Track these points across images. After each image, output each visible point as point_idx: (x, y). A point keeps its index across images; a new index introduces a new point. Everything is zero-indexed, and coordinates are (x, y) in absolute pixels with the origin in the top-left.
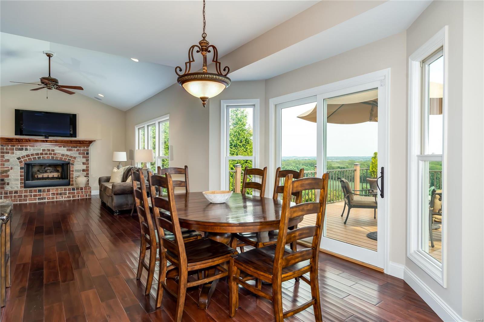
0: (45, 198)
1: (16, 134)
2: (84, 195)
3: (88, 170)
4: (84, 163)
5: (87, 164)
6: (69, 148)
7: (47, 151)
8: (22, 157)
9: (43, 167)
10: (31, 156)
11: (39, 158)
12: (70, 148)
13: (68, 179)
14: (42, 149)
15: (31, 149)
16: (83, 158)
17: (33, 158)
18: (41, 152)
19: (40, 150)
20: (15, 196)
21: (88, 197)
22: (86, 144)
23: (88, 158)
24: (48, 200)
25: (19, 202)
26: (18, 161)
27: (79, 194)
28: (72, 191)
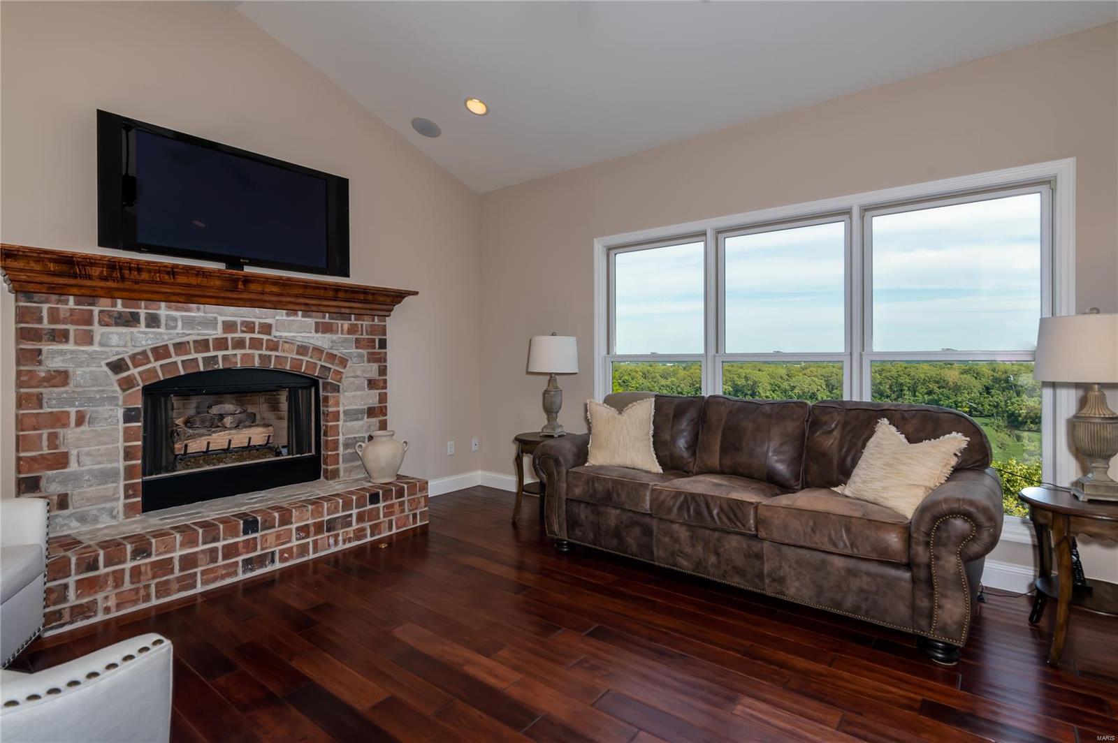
0: (273, 553)
1: (101, 241)
2: (408, 515)
3: (386, 407)
4: (372, 384)
5: (381, 384)
6: (324, 318)
7: (243, 332)
8: (133, 357)
10: (177, 354)
12: (327, 320)
14: (220, 319)
15: (175, 319)
16: (369, 361)
17: (183, 361)
18: (219, 333)
19: (212, 323)
20: (136, 572)
21: (419, 521)
23: (385, 361)
24: (286, 560)
26: (114, 378)
27: (392, 513)
28: (369, 507)
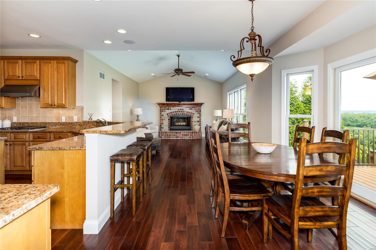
1: (166, 101)
2: (198, 137)
3: (201, 121)
4: (198, 117)
5: (200, 117)
7: (180, 110)
8: (169, 113)
9: (179, 119)
10: (173, 113)
11: (176, 114)
12: (191, 108)
13: (190, 126)
14: (177, 109)
15: (173, 109)
16: (198, 114)
18: (177, 110)
19: (176, 109)
20: (165, 135)
21: (200, 138)
22: (199, 105)
23: (201, 114)
24: (180, 138)
25: (167, 138)
26: (167, 115)
27: (195, 135)
28: (192, 134)
